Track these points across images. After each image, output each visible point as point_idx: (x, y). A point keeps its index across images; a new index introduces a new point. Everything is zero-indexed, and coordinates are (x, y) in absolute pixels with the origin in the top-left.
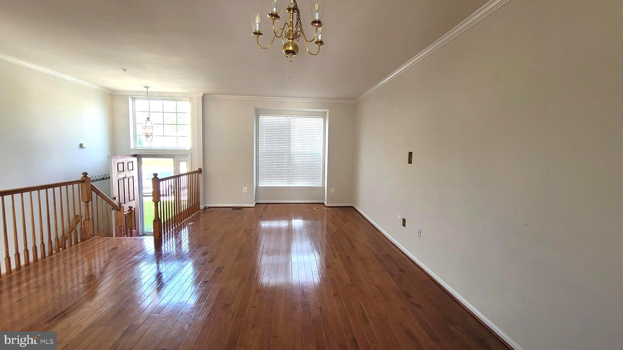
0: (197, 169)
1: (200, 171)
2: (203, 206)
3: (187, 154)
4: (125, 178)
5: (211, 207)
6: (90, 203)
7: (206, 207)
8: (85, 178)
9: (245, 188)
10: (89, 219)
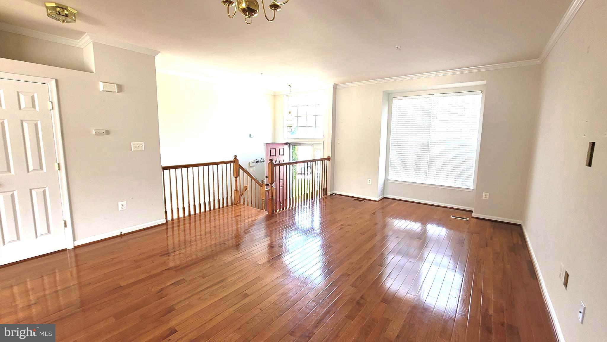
0: (327, 157)
1: (328, 159)
2: (330, 193)
3: (320, 143)
4: (276, 162)
5: (338, 195)
6: (238, 178)
7: (333, 194)
8: (235, 160)
9: (369, 180)
10: (237, 190)
